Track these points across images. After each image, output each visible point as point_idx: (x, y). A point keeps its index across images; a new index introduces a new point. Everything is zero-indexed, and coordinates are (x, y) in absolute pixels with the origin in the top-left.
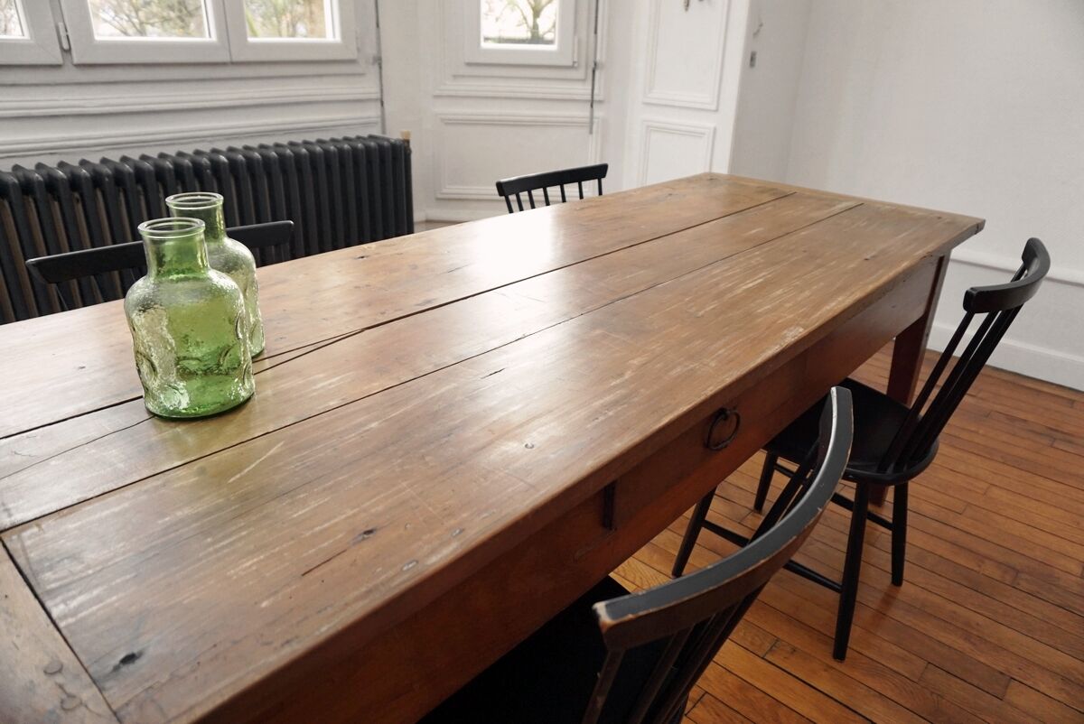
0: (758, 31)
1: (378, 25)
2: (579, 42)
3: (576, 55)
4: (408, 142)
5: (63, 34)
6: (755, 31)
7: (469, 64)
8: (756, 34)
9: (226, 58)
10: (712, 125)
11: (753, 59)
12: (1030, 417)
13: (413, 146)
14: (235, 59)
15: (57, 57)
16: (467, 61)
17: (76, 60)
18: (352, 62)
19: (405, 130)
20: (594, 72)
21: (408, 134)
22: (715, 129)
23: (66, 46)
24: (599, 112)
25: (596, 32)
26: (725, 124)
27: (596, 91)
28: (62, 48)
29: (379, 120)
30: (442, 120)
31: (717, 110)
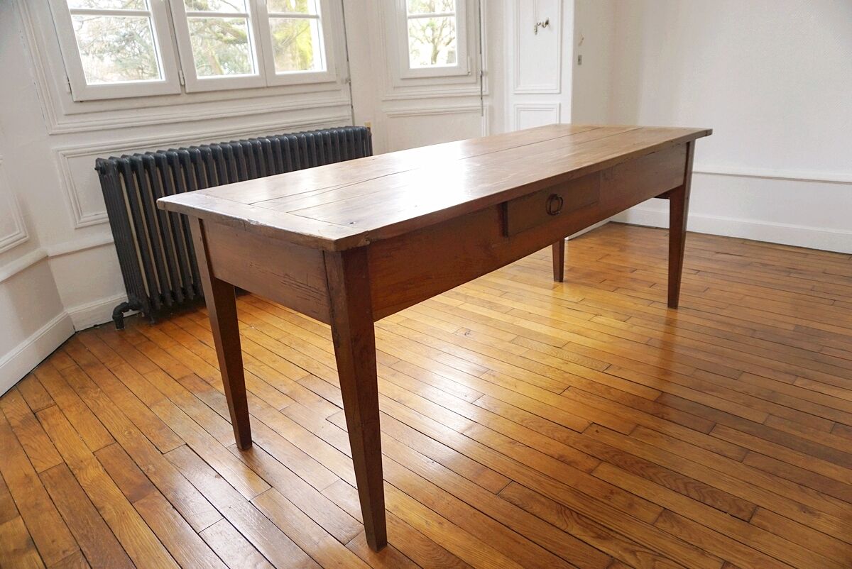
0: (581, 42)
1: (348, 60)
2: (471, 60)
3: (469, 68)
4: (369, 128)
5: (181, 76)
6: (579, 41)
7: (403, 79)
8: (580, 44)
9: (264, 85)
10: (558, 103)
11: (579, 60)
12: (776, 263)
13: (372, 131)
14: (269, 85)
15: (178, 90)
16: (402, 77)
17: (187, 91)
18: (334, 82)
19: (367, 122)
20: (481, 77)
21: (370, 123)
22: (560, 105)
23: (183, 84)
24: (487, 103)
25: (481, 53)
26: (566, 100)
27: (483, 89)
28: (181, 85)
29: (351, 117)
30: (388, 115)
31: (560, 93)
